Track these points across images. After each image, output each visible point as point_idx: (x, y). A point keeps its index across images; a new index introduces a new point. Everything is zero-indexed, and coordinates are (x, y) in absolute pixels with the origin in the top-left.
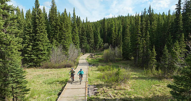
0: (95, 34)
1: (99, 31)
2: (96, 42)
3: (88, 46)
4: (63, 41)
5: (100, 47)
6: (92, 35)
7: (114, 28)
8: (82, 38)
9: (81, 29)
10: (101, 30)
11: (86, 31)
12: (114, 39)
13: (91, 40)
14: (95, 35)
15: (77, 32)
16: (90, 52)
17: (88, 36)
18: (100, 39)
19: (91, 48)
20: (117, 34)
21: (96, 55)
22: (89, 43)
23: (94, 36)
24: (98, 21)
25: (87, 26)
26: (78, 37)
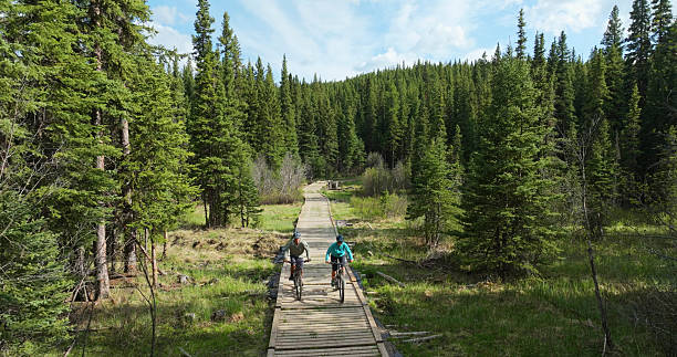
0: (339, 125)
1: (351, 117)
2: (343, 149)
3: (322, 160)
4: (265, 145)
5: (356, 162)
6: (332, 130)
7: (397, 107)
8: (305, 137)
9: (300, 112)
10: (358, 114)
11: (316, 119)
12: (397, 141)
13: (329, 144)
14: (342, 129)
15: (292, 121)
16: (326, 178)
17: (321, 131)
18: (356, 141)
19: (329, 167)
20: (406, 125)
21: (345, 184)
22: (324, 152)
23: (339, 133)
24: (347, 79)
25: (319, 103)
26: (295, 134)
